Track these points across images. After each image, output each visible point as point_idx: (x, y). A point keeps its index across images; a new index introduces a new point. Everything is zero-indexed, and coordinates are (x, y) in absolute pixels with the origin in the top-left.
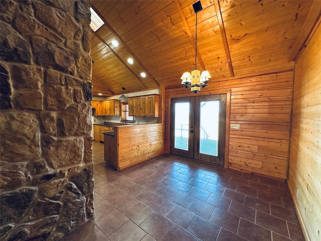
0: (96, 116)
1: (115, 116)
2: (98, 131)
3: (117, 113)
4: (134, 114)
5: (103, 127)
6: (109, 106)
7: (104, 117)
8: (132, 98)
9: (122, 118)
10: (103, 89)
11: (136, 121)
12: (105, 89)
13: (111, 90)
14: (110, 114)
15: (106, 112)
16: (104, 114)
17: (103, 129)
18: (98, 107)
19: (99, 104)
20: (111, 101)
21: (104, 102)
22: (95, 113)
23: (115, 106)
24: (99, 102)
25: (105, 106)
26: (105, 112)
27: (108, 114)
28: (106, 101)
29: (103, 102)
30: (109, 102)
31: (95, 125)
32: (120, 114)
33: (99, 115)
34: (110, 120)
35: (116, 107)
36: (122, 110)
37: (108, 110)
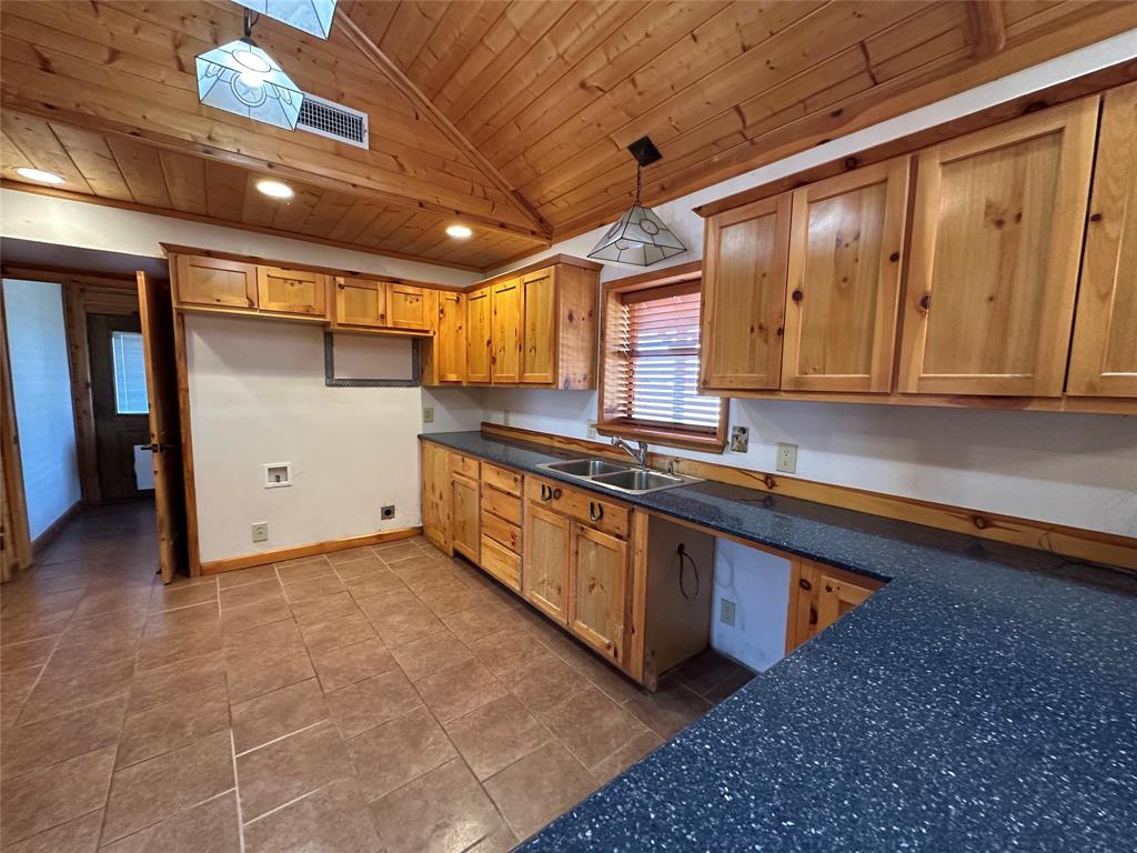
0: (436, 383)
1: (561, 386)
2: (442, 485)
3: (573, 366)
4: (791, 367)
5: (473, 463)
6: (518, 316)
7: (480, 393)
8: (769, 203)
9: (607, 403)
10: (479, 191)
11: (753, 434)
12: (491, 191)
13: (533, 197)
14: (523, 371)
15: (494, 360)
16: (480, 376)
17: (476, 476)
18: (444, 328)
19: (450, 309)
20: (528, 277)
21: (486, 290)
22: (427, 368)
23: (563, 312)
24: (453, 295)
25: (486, 321)
26: (486, 360)
27: (508, 370)
28: (499, 286)
29: (478, 293)
30: (519, 290)
31: (428, 445)
32: (595, 378)
33: (452, 377)
34: (520, 411)
35: (571, 317)
36: (611, 347)
37: (511, 344)
